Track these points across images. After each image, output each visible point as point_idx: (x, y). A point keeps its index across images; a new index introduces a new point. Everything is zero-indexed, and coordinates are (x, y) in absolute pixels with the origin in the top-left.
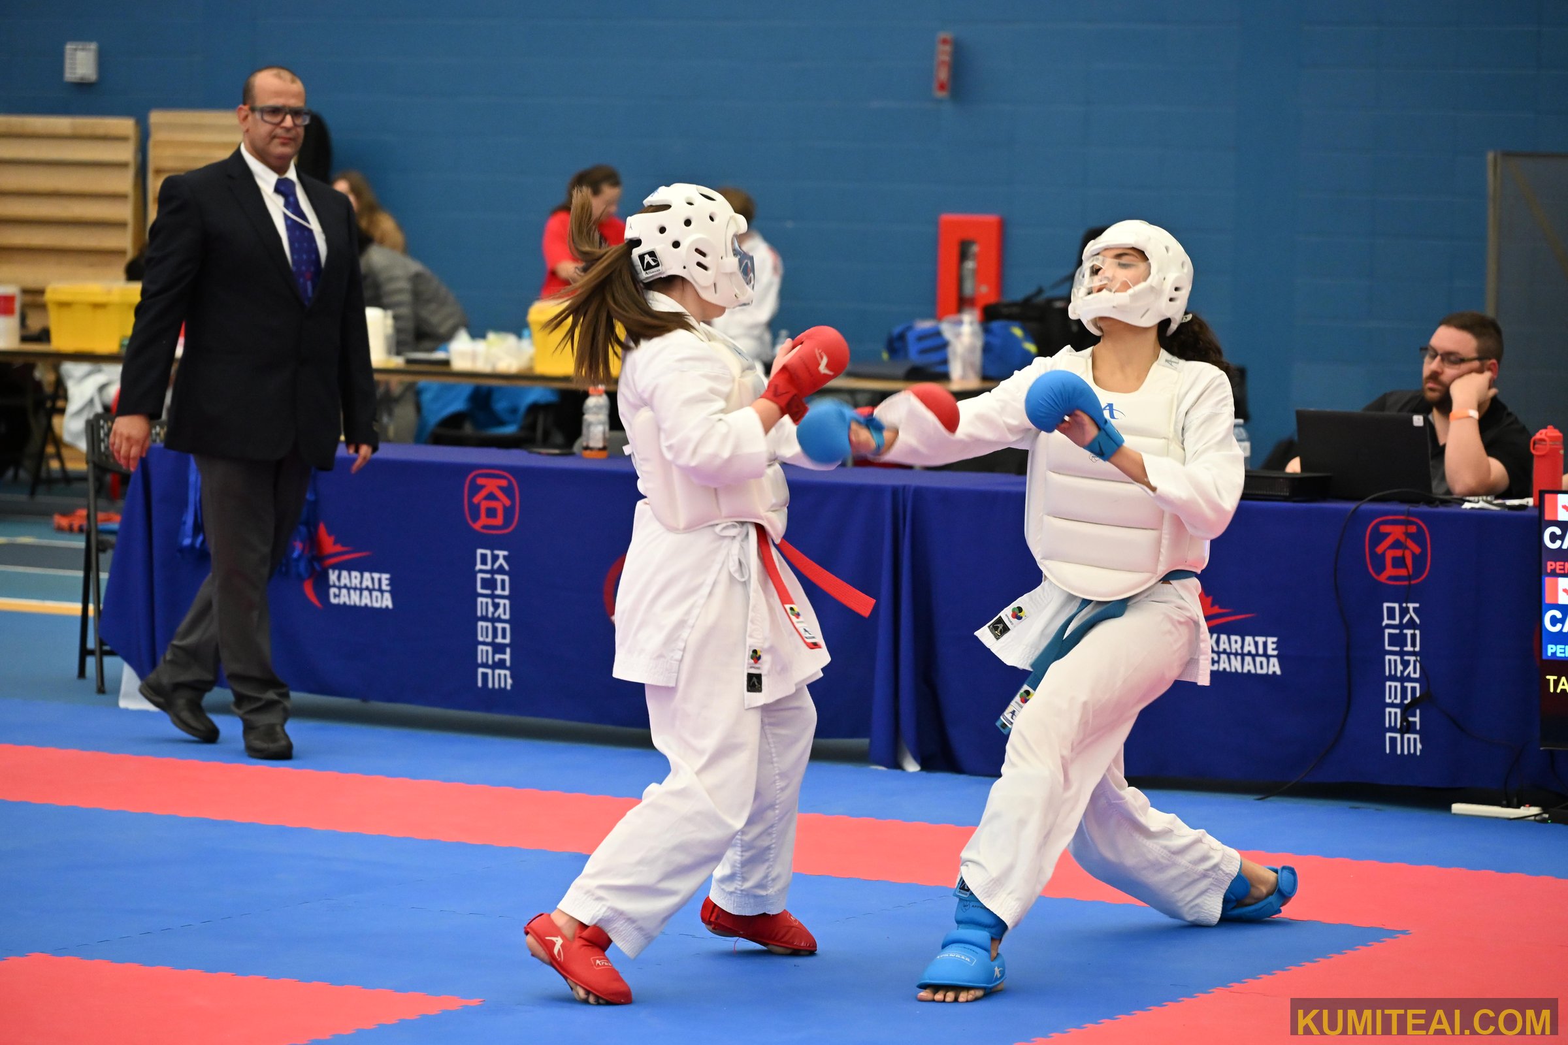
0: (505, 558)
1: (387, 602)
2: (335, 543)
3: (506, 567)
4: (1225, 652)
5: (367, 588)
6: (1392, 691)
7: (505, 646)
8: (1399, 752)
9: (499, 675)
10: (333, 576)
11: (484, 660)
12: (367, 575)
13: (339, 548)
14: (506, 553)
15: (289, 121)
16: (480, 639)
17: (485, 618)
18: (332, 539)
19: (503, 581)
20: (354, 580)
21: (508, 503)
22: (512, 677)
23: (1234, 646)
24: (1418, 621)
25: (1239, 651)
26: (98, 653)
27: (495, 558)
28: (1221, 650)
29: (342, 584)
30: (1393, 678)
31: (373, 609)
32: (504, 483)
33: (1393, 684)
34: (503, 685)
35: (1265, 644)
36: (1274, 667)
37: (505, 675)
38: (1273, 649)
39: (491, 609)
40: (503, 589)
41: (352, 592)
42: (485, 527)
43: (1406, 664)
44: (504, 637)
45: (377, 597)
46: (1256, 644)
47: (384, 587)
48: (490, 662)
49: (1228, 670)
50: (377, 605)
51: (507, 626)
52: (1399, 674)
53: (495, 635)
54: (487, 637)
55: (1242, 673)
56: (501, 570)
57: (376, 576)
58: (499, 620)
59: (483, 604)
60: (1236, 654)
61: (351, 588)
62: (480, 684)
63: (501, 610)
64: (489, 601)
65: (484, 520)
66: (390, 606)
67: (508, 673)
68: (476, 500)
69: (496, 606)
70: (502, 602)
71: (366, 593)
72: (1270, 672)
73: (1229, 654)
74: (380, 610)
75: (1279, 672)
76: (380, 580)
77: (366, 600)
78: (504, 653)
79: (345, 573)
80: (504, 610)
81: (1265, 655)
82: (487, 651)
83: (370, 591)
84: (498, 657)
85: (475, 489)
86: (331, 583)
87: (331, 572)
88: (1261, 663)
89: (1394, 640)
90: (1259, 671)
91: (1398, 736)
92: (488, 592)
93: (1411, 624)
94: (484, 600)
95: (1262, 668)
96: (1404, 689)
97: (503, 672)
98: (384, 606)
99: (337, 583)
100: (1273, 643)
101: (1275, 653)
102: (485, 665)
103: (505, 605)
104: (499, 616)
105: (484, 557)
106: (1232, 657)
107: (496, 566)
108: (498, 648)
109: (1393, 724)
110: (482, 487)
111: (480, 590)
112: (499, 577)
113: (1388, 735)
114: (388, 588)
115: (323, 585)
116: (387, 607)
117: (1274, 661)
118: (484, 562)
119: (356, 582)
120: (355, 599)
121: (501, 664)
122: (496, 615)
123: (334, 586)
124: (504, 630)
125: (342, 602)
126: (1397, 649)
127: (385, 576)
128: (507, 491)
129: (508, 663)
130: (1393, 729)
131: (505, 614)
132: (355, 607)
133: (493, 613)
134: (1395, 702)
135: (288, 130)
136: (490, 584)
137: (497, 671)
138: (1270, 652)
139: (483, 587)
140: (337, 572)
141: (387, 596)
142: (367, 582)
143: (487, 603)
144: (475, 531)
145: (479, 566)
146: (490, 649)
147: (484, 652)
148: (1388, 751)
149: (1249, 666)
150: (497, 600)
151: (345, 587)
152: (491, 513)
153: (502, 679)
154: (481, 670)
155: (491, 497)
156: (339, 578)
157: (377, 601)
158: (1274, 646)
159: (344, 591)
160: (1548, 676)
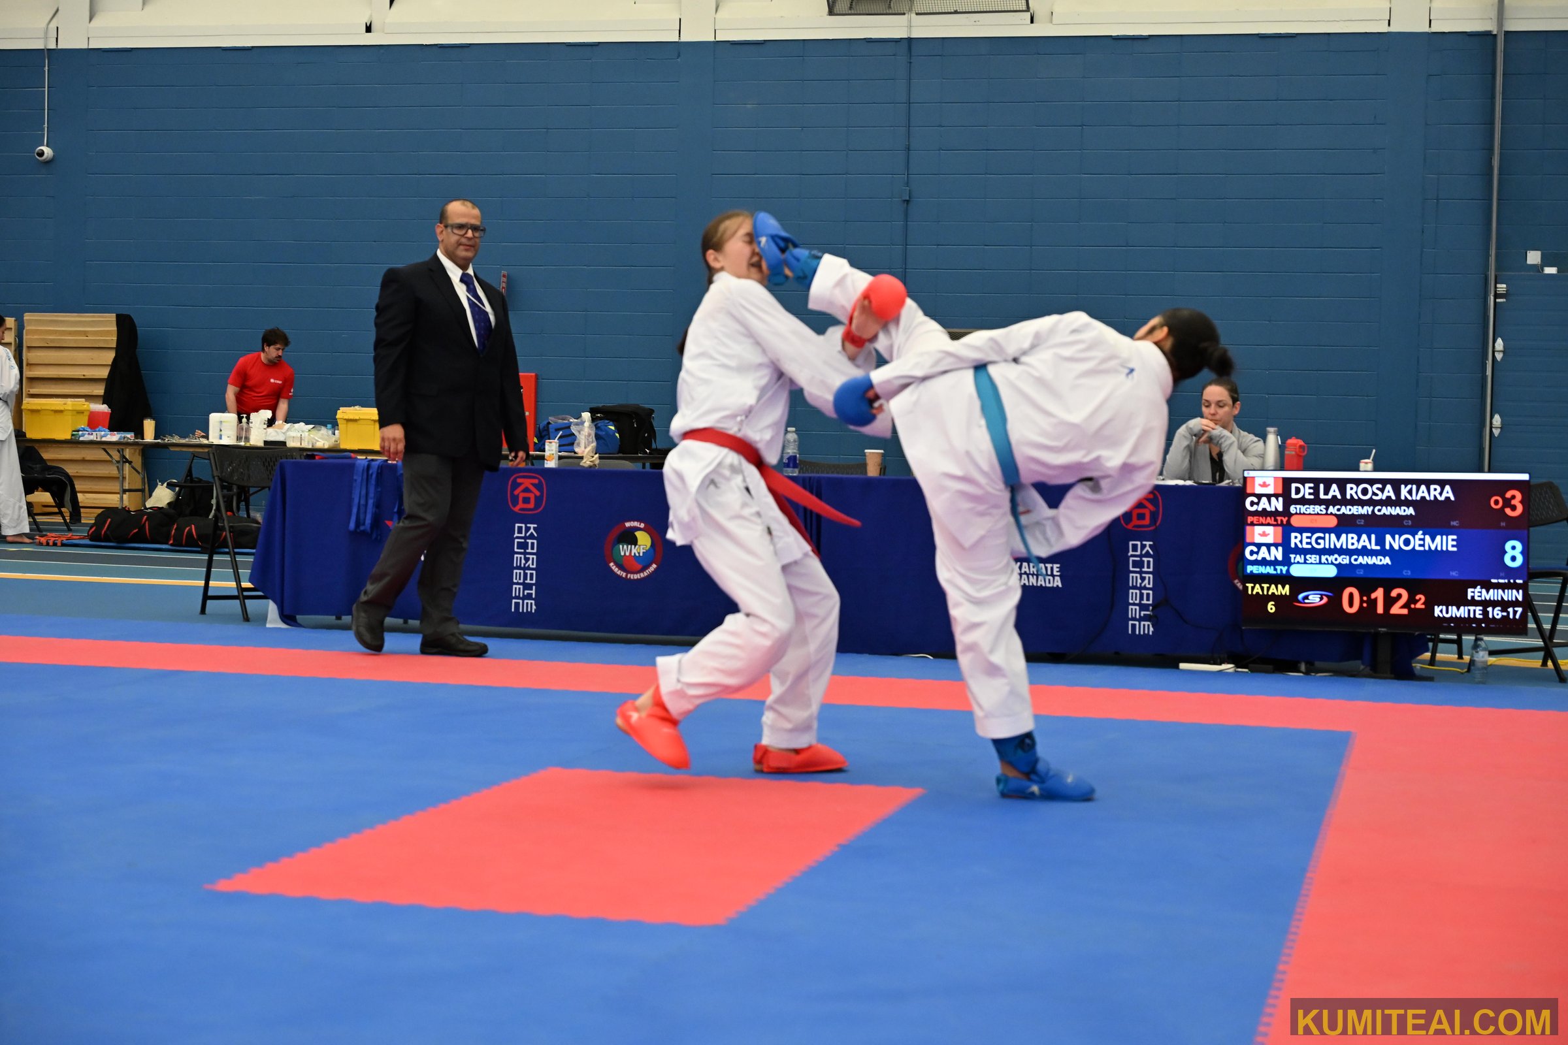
0: (534, 528)
3: (536, 535)
4: (1025, 573)
6: (1133, 595)
7: (533, 584)
8: (1137, 633)
9: (527, 603)
11: (517, 594)
14: (536, 526)
15: (470, 234)
16: (515, 581)
17: (519, 568)
19: (533, 544)
21: (538, 494)
22: (535, 605)
23: (1032, 569)
24: (1151, 553)
25: (1035, 573)
26: (241, 596)
27: (528, 529)
28: (1023, 572)
30: (1135, 588)
32: (536, 481)
33: (1134, 591)
34: (529, 610)
35: (1052, 569)
36: (1058, 582)
37: (531, 604)
38: (1057, 572)
39: (523, 561)
40: (532, 548)
42: (521, 510)
43: (1143, 579)
44: (531, 579)
46: (1046, 568)
48: (521, 595)
49: (1027, 584)
51: (534, 572)
52: (1138, 585)
53: (525, 578)
54: (520, 579)
55: (1037, 586)
56: (532, 537)
58: (529, 568)
59: (518, 558)
60: (1033, 575)
62: (513, 610)
63: (530, 562)
64: (522, 556)
65: (521, 505)
67: (533, 602)
68: (516, 492)
69: (527, 560)
70: (531, 557)
72: (1055, 586)
73: (1028, 575)
75: (1060, 586)
78: (532, 590)
80: (532, 562)
81: (1052, 575)
82: (519, 589)
84: (526, 592)
85: (516, 485)
88: (1049, 580)
89: (1135, 564)
90: (1048, 585)
91: (1137, 623)
92: (523, 551)
93: (1147, 555)
94: (519, 556)
95: (1049, 583)
96: (1142, 595)
97: (529, 602)
100: (1057, 568)
101: (1058, 574)
102: (517, 597)
103: (533, 558)
104: (529, 565)
105: (520, 529)
106: (1030, 576)
107: (528, 534)
108: (527, 586)
109: (1134, 616)
110: (520, 484)
111: (516, 550)
112: (530, 541)
113: (1131, 622)
117: (1058, 579)
118: (520, 531)
121: (529, 597)
122: (527, 565)
124: (532, 575)
126: (1138, 570)
128: (538, 487)
129: (534, 596)
130: (1134, 619)
131: (533, 564)
133: (525, 564)
134: (1136, 602)
135: (469, 239)
136: (523, 546)
137: (526, 601)
138: (1055, 573)
139: (517, 548)
143: (521, 558)
144: (515, 512)
145: (516, 535)
146: (521, 587)
147: (517, 589)
148: (1130, 632)
149: (1041, 582)
150: (527, 556)
152: (526, 500)
153: (530, 606)
154: (514, 601)
155: (527, 490)
158: (1058, 570)
160: (1247, 585)
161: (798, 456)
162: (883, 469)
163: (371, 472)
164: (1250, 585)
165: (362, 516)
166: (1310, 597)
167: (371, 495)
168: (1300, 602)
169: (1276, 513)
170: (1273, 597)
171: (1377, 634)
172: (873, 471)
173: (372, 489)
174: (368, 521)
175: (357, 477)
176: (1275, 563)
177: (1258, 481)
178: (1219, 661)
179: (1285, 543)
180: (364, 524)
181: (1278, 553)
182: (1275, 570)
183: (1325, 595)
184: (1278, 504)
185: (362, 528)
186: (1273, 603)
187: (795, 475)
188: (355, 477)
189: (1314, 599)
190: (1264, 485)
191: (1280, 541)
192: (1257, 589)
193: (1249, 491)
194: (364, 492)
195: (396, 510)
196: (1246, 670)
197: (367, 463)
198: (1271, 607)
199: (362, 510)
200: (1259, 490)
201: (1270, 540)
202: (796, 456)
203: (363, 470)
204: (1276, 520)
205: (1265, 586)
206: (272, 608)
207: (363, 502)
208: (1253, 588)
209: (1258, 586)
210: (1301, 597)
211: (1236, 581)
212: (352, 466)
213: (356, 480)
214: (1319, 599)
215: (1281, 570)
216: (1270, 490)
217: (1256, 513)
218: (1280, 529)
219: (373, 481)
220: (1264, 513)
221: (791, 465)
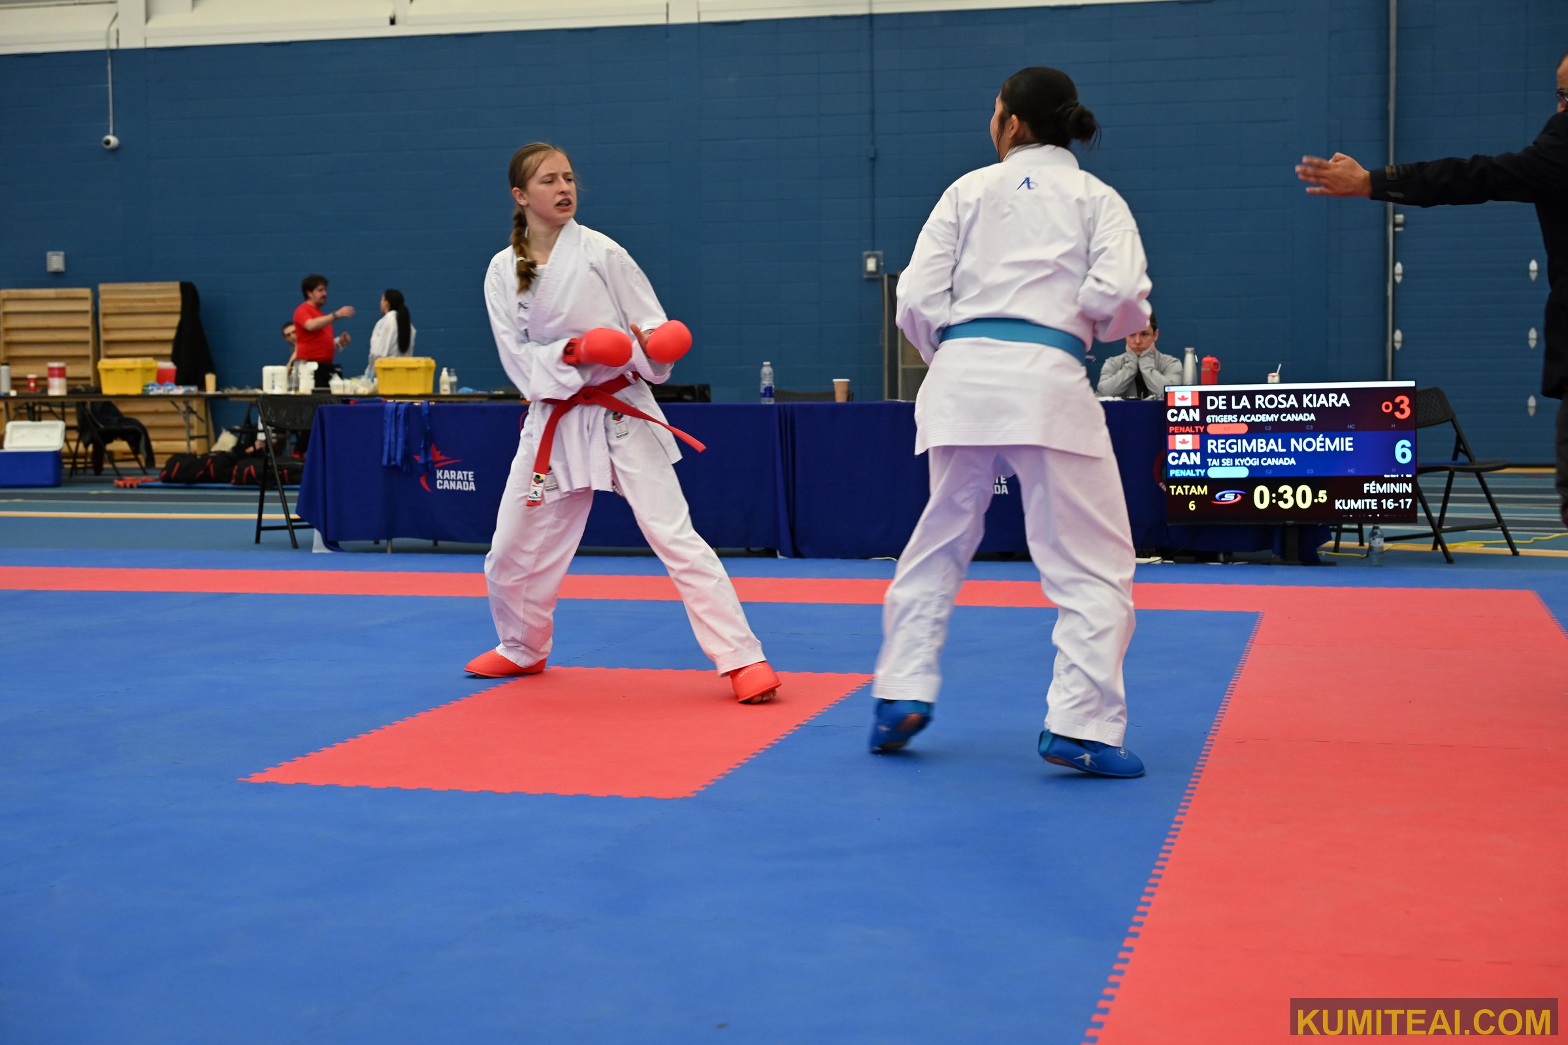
1: (472, 487)
2: (441, 455)
5: (460, 480)
10: (439, 474)
12: (459, 472)
13: (443, 458)
18: (439, 452)
20: (452, 476)
26: (290, 527)
29: (445, 478)
31: (464, 491)
35: (999, 478)
36: (1004, 490)
41: (451, 482)
45: (466, 485)
46: (994, 478)
47: (470, 479)
50: (467, 489)
57: (465, 473)
61: (450, 480)
66: (474, 489)
71: (459, 483)
72: (1002, 493)
74: (468, 491)
75: (1007, 493)
76: (467, 475)
77: (459, 486)
79: (446, 472)
81: (999, 484)
83: (462, 481)
86: (438, 477)
87: (438, 471)
88: (997, 488)
90: (997, 493)
95: (997, 490)
98: (470, 489)
99: (441, 478)
100: (1003, 477)
101: (1005, 482)
114: (473, 479)
115: (434, 479)
116: (472, 490)
117: (1004, 487)
119: (453, 476)
120: (453, 486)
123: (440, 479)
125: (444, 488)
127: (471, 473)
132: (453, 489)
138: (1002, 482)
140: (441, 471)
141: (472, 483)
142: (460, 476)
151: (447, 479)
156: (443, 474)
157: (466, 487)
158: (1004, 479)
159: (446, 482)
160: (1171, 487)
161: (773, 386)
162: (850, 396)
163: (398, 413)
164: (1173, 487)
165: (392, 453)
166: (1226, 496)
167: (400, 433)
168: (1217, 500)
169: (1193, 423)
170: (1193, 497)
171: (1286, 526)
172: (840, 398)
173: (401, 429)
174: (399, 457)
175: (388, 419)
176: (1194, 467)
177: (1177, 395)
178: (1147, 554)
179: (1202, 449)
180: (395, 459)
181: (1196, 459)
182: (1195, 472)
183: (1239, 494)
184: (1195, 415)
185: (393, 463)
186: (1193, 502)
187: (771, 403)
188: (385, 419)
189: (1230, 497)
190: (1183, 398)
191: (1198, 447)
192: (1180, 490)
193: (1170, 404)
194: (393, 431)
195: (422, 446)
196: (1172, 562)
197: (394, 406)
198: (1192, 506)
199: (393, 446)
200: (1178, 403)
201: (1189, 447)
202: (771, 388)
203: (392, 412)
204: (1194, 429)
205: (1186, 487)
206: (317, 535)
207: (393, 439)
208: (1176, 490)
209: (1180, 487)
210: (1217, 496)
211: (1161, 484)
212: (382, 410)
213: (386, 421)
214: (1233, 497)
215: (1200, 473)
216: (1188, 403)
217: (1176, 424)
218: (1198, 437)
219: (401, 422)
220: (1184, 423)
221: (768, 395)
